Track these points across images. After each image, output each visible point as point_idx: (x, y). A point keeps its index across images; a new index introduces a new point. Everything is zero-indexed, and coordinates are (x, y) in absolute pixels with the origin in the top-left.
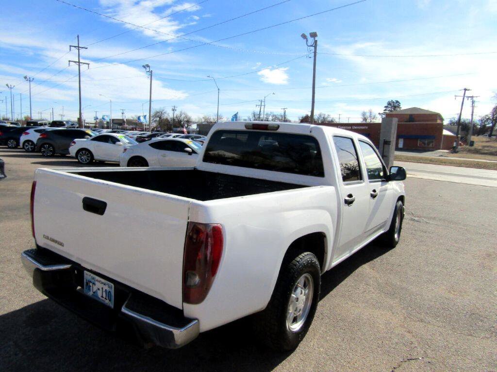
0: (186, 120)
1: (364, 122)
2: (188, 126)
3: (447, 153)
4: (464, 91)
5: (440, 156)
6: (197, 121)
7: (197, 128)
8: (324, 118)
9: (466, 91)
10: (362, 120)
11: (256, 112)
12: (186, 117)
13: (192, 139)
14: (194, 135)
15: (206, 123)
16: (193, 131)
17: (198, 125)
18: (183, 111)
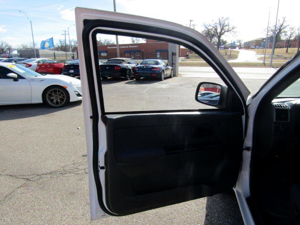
0: (7, 47)
1: (133, 43)
2: (10, 52)
3: (184, 59)
4: (190, 21)
5: (182, 61)
6: (17, 48)
7: (18, 54)
8: (108, 41)
9: (191, 22)
10: (132, 42)
11: (61, 39)
12: (7, 45)
13: (15, 62)
14: (17, 58)
15: (24, 49)
16: (15, 56)
17: (18, 51)
18: (4, 41)
